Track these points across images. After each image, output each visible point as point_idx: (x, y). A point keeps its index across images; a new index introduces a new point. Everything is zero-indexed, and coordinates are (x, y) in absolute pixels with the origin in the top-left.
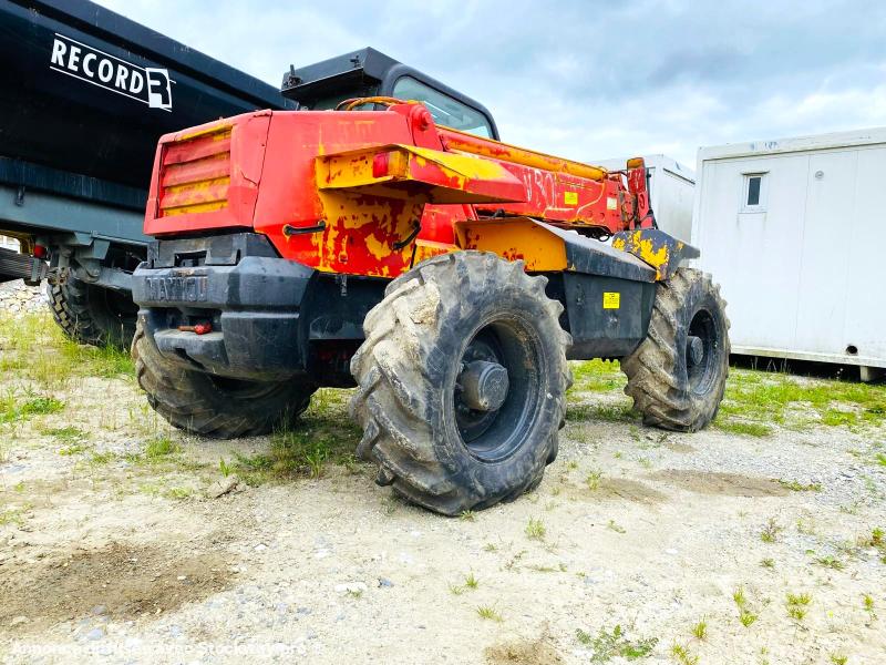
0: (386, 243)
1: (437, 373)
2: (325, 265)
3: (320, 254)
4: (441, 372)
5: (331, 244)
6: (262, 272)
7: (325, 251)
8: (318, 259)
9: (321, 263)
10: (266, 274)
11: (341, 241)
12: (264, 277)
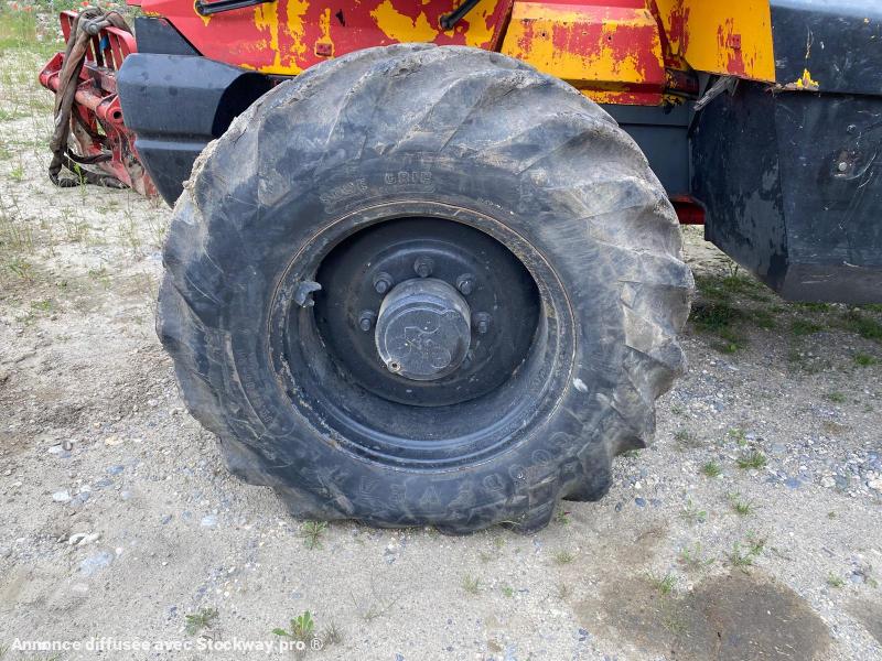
0: (422, 17)
1: (209, 302)
2: (285, 63)
3: (274, 44)
4: (218, 299)
5: (295, 27)
6: (140, 80)
7: (285, 40)
8: (270, 53)
9: (278, 59)
10: (147, 83)
11: (317, 20)
12: (143, 88)
